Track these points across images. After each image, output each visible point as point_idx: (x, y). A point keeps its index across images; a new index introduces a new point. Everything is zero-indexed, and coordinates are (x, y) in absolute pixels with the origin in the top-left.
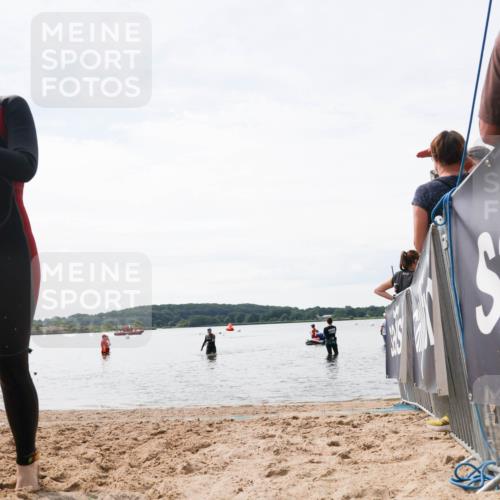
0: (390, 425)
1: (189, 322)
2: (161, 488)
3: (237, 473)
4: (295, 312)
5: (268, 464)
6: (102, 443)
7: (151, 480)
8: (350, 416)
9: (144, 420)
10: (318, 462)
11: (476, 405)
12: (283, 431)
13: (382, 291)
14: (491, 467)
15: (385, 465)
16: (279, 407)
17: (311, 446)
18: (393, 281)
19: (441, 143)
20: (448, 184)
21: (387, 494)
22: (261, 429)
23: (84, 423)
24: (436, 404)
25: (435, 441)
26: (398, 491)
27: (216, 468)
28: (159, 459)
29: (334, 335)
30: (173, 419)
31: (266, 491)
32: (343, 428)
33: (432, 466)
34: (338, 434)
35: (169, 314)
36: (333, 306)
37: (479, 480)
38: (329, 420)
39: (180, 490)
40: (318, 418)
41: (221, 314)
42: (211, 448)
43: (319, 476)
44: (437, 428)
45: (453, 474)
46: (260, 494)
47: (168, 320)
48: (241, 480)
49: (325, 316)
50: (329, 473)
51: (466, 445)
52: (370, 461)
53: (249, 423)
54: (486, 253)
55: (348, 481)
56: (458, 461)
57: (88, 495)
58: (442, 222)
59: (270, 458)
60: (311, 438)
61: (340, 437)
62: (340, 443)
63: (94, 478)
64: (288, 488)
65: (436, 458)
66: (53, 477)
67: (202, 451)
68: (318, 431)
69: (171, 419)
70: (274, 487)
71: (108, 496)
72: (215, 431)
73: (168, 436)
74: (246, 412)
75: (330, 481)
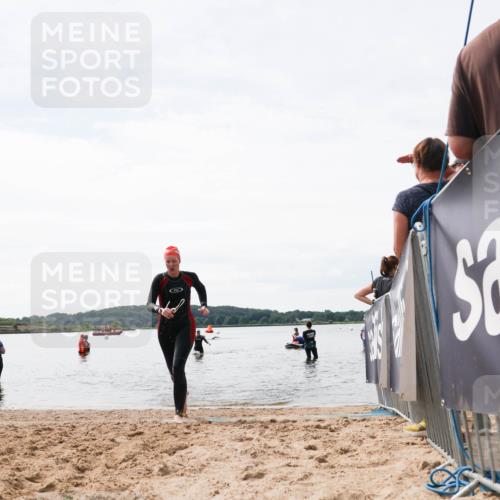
0: (367, 430)
2: (136, 490)
3: (214, 476)
4: (276, 316)
5: (245, 467)
6: (78, 443)
7: (127, 481)
8: (328, 421)
9: (121, 421)
10: (294, 466)
11: (452, 411)
12: (261, 434)
13: (362, 296)
14: (466, 472)
15: (362, 470)
16: (257, 410)
17: (289, 450)
19: (426, 149)
20: (429, 191)
21: (363, 498)
22: (240, 432)
23: (61, 423)
24: (413, 409)
25: (411, 446)
26: (374, 495)
27: (193, 470)
28: (135, 460)
29: (313, 339)
30: (150, 421)
31: (243, 494)
32: (320, 432)
33: (409, 471)
34: (315, 438)
36: (312, 310)
37: (454, 486)
38: (306, 424)
39: (156, 492)
42: (188, 450)
43: (295, 480)
44: (414, 433)
45: (429, 479)
46: (236, 497)
48: (218, 482)
49: (304, 320)
50: (306, 477)
51: (442, 451)
52: (347, 465)
53: (227, 426)
54: (464, 261)
55: (324, 485)
56: (434, 467)
57: (63, 496)
58: (422, 228)
59: (247, 461)
60: (288, 441)
61: (318, 440)
62: (318, 447)
63: (70, 479)
64: (265, 491)
65: (412, 463)
66: (30, 476)
67: (179, 453)
68: (295, 435)
69: (148, 421)
70: (251, 490)
71: (83, 497)
72: (193, 432)
73: (146, 437)
74: (224, 415)
75: (307, 485)
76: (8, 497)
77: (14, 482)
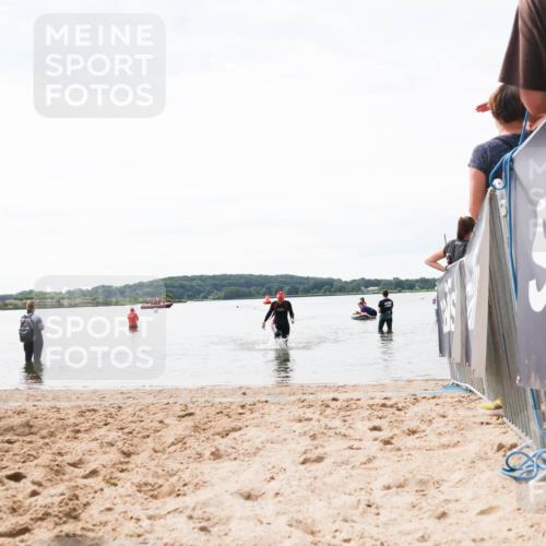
0: (438, 408)
1: (222, 294)
2: (186, 476)
3: (269, 460)
4: (339, 284)
5: (303, 450)
6: (124, 426)
7: (176, 466)
8: (395, 398)
9: (171, 401)
10: (358, 448)
12: (321, 414)
15: (430, 452)
16: (318, 387)
17: (351, 431)
18: (445, 251)
20: (509, 143)
21: (431, 484)
22: (298, 412)
23: (107, 404)
25: (485, 427)
26: (443, 481)
27: (247, 454)
28: (185, 443)
29: (390, 309)
30: (202, 400)
32: (386, 411)
33: (482, 454)
34: (381, 418)
35: (200, 286)
36: (379, 278)
37: (533, 470)
38: (371, 402)
39: (206, 478)
40: (358, 400)
41: (256, 286)
42: (242, 432)
43: (358, 464)
44: (489, 412)
45: (504, 463)
46: (293, 483)
47: (200, 292)
48: (274, 467)
49: (370, 288)
50: (370, 461)
51: (520, 432)
52: (415, 447)
53: (285, 405)
55: (389, 469)
56: (510, 449)
57: (107, 482)
58: (502, 185)
59: (306, 443)
60: (350, 421)
61: (383, 421)
62: (383, 427)
63: (115, 464)
64: (324, 476)
65: (486, 445)
66: (71, 462)
67: (232, 435)
68: (359, 413)
69: (200, 400)
70: (309, 475)
71: (128, 484)
72: (248, 413)
73: (197, 418)
74: (282, 393)
75: (370, 469)
76: (49, 484)
77: (56, 468)
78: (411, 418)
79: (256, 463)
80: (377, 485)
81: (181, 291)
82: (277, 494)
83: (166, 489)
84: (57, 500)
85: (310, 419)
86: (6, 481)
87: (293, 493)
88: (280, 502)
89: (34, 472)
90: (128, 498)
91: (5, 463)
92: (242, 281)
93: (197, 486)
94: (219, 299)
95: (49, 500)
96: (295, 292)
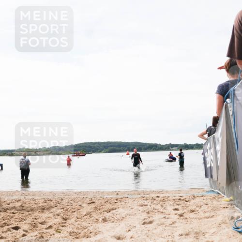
0: (204, 200)
1: (108, 150)
2: (91, 229)
3: (127, 223)
4: (160, 146)
5: (143, 218)
6: (64, 207)
7: (87, 225)
8: (185, 196)
9: (85, 197)
10: (168, 218)
12: (152, 203)
13: (202, 136)
15: (201, 220)
16: (150, 191)
17: (165, 210)
18: (207, 131)
21: (201, 234)
22: (141, 202)
23: (56, 198)
25: (225, 209)
26: (206, 232)
27: (119, 220)
28: (91, 215)
30: (99, 196)
31: (142, 231)
32: (181, 202)
33: (224, 221)
35: (98, 146)
38: (174, 198)
39: (100, 230)
40: (169, 197)
41: (123, 146)
42: (116, 210)
43: (168, 225)
44: (227, 203)
45: (234, 225)
46: (139, 233)
47: (98, 149)
48: (130, 226)
49: (174, 148)
50: (173, 223)
52: (193, 218)
53: (135, 199)
55: (182, 227)
56: (237, 219)
57: (56, 231)
59: (145, 215)
60: (165, 206)
61: (179, 206)
62: (179, 209)
63: (60, 223)
64: (153, 230)
65: (226, 217)
66: (40, 222)
67: (112, 212)
68: (169, 203)
69: (98, 196)
70: (146, 229)
71: (66, 232)
72: (119, 202)
73: (96, 204)
74: (134, 194)
75: (174, 227)
76: (30, 231)
77: (34, 225)
78: (192, 205)
79: (123, 224)
80: (177, 234)
81: (90, 149)
82: (132, 237)
83: (82, 234)
84: (34, 238)
85: (146, 205)
86: (12, 230)
87: (139, 237)
88: (133, 240)
89: (24, 226)
90: (66, 238)
91: (11, 222)
92: (117, 144)
93: (96, 233)
94: (106, 152)
95: (31, 238)
96: (140, 150)
